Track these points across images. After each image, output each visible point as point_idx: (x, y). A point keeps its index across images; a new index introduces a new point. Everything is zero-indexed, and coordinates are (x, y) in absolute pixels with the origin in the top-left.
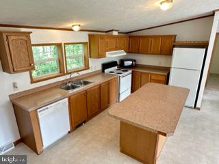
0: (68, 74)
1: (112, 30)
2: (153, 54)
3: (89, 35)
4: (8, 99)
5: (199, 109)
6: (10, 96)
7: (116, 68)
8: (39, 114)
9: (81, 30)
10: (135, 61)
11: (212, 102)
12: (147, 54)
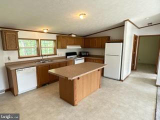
0: (42, 56)
1: (71, 34)
2: (97, 48)
3: (57, 36)
4: (4, 65)
5: (122, 81)
6: (5, 63)
7: (76, 56)
8: (17, 72)
9: (48, 33)
10: (88, 52)
11: (134, 78)
12: (94, 48)
